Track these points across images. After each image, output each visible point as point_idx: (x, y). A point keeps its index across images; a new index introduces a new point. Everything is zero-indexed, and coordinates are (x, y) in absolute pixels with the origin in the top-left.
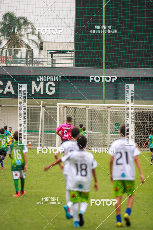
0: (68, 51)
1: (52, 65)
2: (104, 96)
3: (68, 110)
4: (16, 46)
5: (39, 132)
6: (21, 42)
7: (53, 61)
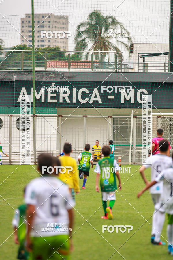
0: (162, 54)
1: (144, 70)
3: (163, 121)
4: (103, 49)
5: (129, 146)
6: (108, 44)
7: (145, 65)
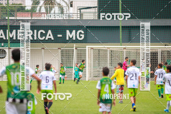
0: (92, 7)
1: (80, 18)
2: (121, 40)
3: (95, 51)
4: (50, 5)
5: (73, 67)
6: (54, 1)
7: (81, 15)
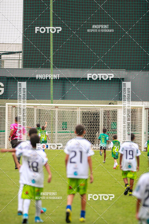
0: (16, 52)
1: (1, 66)
2: (52, 96)
3: (17, 110)
7: (2, 62)
